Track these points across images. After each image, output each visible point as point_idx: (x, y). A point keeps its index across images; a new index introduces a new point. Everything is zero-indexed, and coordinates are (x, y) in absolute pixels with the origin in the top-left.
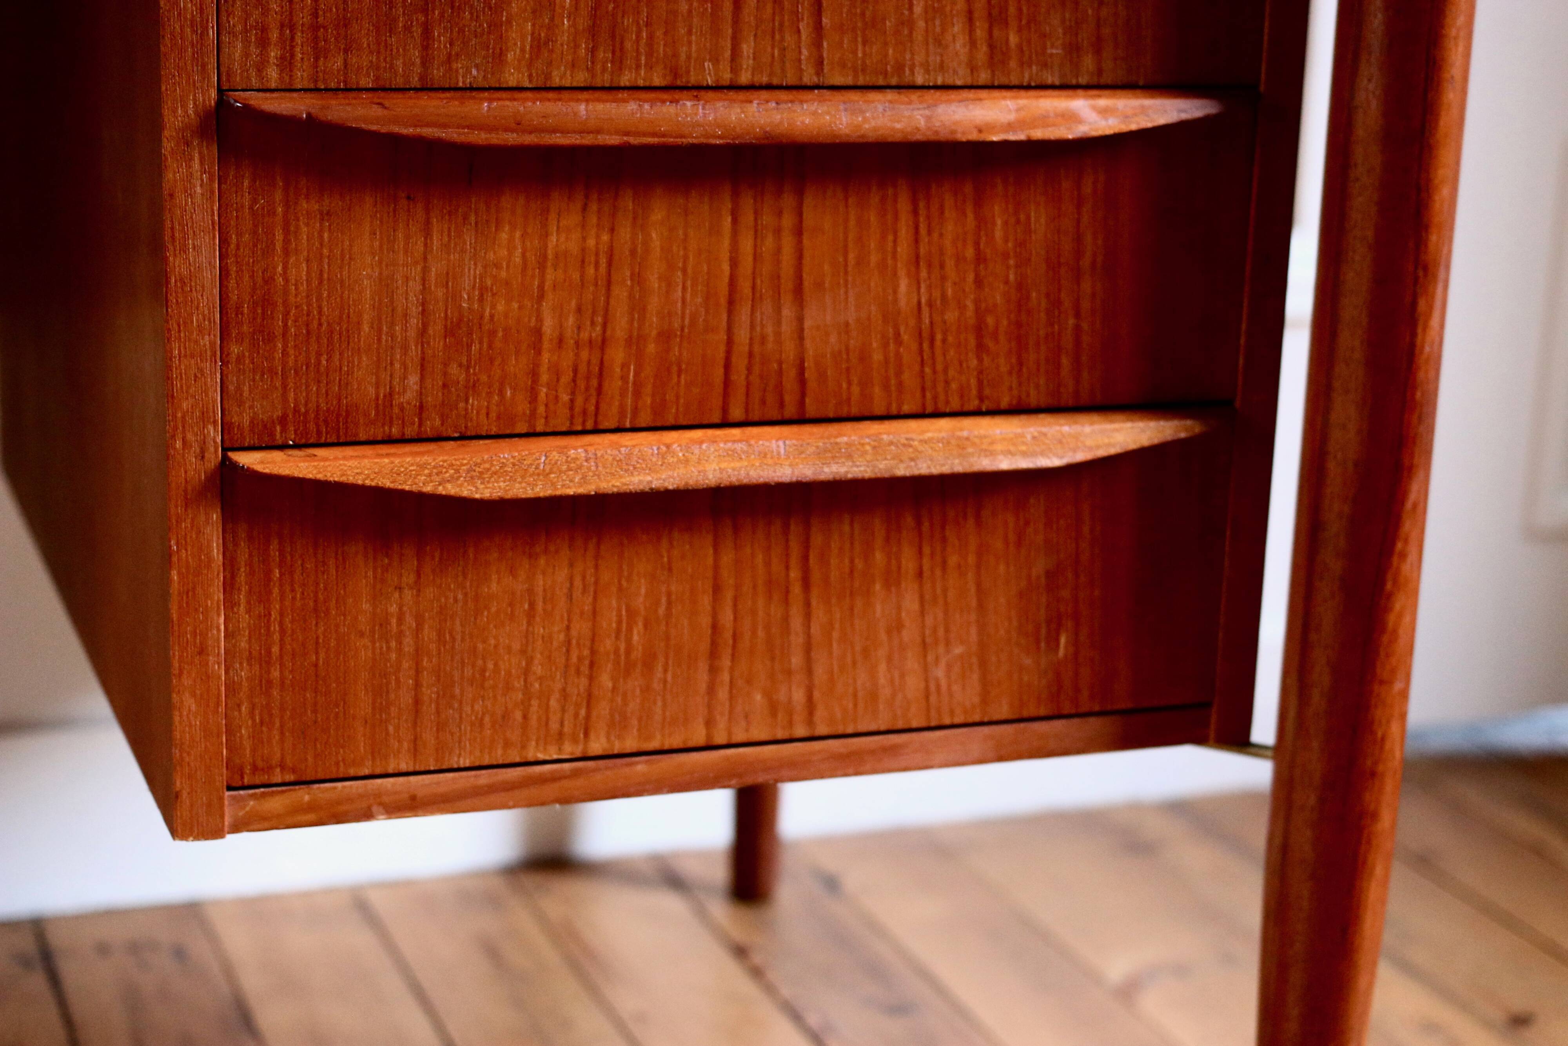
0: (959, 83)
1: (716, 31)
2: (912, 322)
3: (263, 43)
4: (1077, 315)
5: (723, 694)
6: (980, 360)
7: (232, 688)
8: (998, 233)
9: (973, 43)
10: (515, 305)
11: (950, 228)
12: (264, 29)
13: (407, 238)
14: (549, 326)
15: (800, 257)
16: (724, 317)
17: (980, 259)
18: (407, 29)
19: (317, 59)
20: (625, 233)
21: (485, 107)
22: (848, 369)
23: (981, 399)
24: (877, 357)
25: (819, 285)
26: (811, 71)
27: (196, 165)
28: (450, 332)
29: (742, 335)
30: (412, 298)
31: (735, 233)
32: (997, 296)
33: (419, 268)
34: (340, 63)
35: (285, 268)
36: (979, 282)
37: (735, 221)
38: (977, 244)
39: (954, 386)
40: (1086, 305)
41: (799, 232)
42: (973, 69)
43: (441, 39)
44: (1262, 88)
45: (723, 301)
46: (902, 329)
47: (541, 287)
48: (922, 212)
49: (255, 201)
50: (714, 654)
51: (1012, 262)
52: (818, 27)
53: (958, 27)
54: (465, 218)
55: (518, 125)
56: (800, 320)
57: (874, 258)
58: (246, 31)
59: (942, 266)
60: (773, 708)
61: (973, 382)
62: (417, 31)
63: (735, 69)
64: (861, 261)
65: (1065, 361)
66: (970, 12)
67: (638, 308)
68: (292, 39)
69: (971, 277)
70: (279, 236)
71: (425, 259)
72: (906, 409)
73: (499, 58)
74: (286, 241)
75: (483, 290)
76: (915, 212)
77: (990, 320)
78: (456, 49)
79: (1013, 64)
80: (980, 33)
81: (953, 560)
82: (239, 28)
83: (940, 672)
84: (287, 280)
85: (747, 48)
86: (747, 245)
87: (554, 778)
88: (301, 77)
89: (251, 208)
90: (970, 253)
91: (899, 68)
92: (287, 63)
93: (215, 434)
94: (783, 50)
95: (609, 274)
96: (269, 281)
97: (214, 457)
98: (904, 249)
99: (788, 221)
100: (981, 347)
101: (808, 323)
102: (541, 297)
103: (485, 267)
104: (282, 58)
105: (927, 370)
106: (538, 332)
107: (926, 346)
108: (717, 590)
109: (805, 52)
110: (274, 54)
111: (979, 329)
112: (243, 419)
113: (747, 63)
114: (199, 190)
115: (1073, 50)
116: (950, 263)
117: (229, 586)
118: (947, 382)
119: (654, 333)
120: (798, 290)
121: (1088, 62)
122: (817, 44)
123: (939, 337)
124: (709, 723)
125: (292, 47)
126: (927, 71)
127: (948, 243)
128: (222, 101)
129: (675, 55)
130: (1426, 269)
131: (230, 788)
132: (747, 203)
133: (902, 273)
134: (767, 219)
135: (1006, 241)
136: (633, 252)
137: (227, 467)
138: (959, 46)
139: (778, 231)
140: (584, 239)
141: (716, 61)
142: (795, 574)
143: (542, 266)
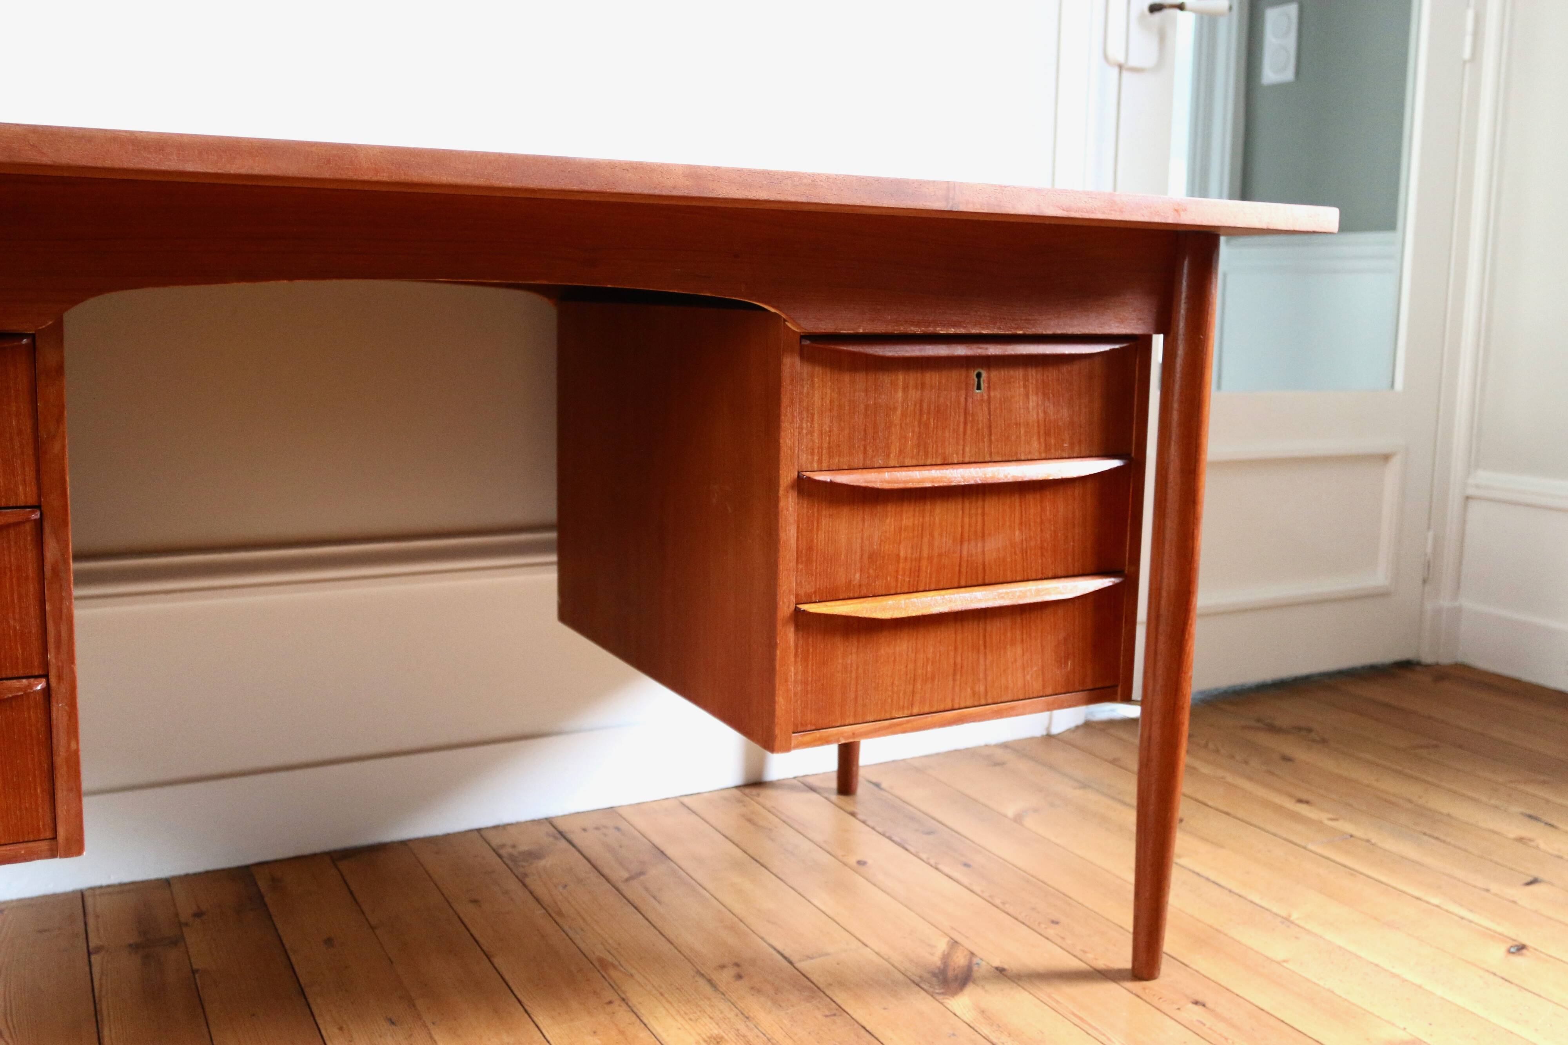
0: (1036, 458)
1: (958, 443)
2: (1020, 547)
3: (812, 454)
4: (1074, 542)
5: (957, 689)
6: (1042, 559)
7: (796, 694)
8: (1048, 513)
9: (1040, 443)
10: (891, 546)
11: (1032, 511)
12: (813, 449)
13: (857, 523)
14: (902, 554)
15: (984, 525)
16: (959, 548)
17: (1042, 522)
18: (859, 447)
19: (830, 459)
20: (927, 519)
21: (885, 476)
22: (999, 565)
23: (1042, 574)
24: (1009, 560)
25: (990, 534)
26: (988, 456)
27: (790, 500)
28: (871, 556)
29: (965, 553)
30: (858, 545)
31: (963, 517)
32: (1048, 535)
33: (861, 534)
34: (837, 460)
35: (817, 536)
36: (1042, 530)
37: (963, 512)
38: (1041, 517)
39: (1034, 569)
40: (1076, 537)
41: (983, 515)
42: (1040, 453)
43: (870, 451)
44: (1133, 455)
45: (959, 541)
46: (1017, 549)
47: (900, 540)
48: (1023, 506)
49: (808, 512)
50: (955, 674)
51: (1052, 523)
52: (990, 440)
53: (1035, 438)
54: (876, 515)
55: (895, 481)
56: (984, 547)
57: (1008, 524)
58: (807, 450)
59: (1030, 525)
60: (974, 693)
61: (1040, 567)
62: (862, 448)
63: (964, 457)
64: (1003, 525)
65: (1070, 558)
66: (1039, 432)
67: (931, 545)
68: (822, 452)
69: (1039, 529)
70: (815, 525)
71: (862, 530)
72: (1018, 579)
73: (888, 456)
74: (818, 526)
75: (881, 541)
76: (1021, 506)
77: (1045, 545)
78: (874, 454)
79: (1053, 451)
80: (1042, 440)
81: (1033, 635)
82: (805, 449)
83: (1028, 677)
84: (817, 541)
85: (967, 449)
86: (967, 520)
87: (901, 724)
88: (825, 466)
89: (807, 514)
90: (1039, 520)
91: (1016, 453)
92: (820, 462)
93: (793, 599)
94: (979, 449)
95: (922, 534)
96: (812, 541)
97: (792, 607)
98: (1017, 521)
99: (980, 511)
100: (1042, 555)
101: (986, 549)
102: (900, 543)
103: (882, 532)
104: (819, 459)
105: (1025, 564)
106: (898, 556)
107: (1024, 555)
108: (956, 649)
109: (986, 449)
110: (816, 458)
111: (1042, 548)
112: (802, 592)
113: (967, 454)
114: (791, 509)
115: (1072, 445)
116: (1032, 524)
117: (796, 655)
118: (1031, 568)
119: (936, 554)
120: (983, 536)
121: (1077, 449)
122: (990, 446)
123: (1029, 552)
124: (953, 700)
125: (822, 455)
126: (1026, 455)
127: (1031, 517)
128: (798, 476)
129: (945, 453)
130: (1197, 519)
131: (794, 733)
132: (967, 505)
133: (1017, 528)
134: (973, 511)
135: (1050, 515)
136: (930, 525)
137: (797, 611)
138: (1035, 444)
139: (977, 514)
140: (914, 521)
141: (957, 454)
142: (981, 642)
143: (900, 532)
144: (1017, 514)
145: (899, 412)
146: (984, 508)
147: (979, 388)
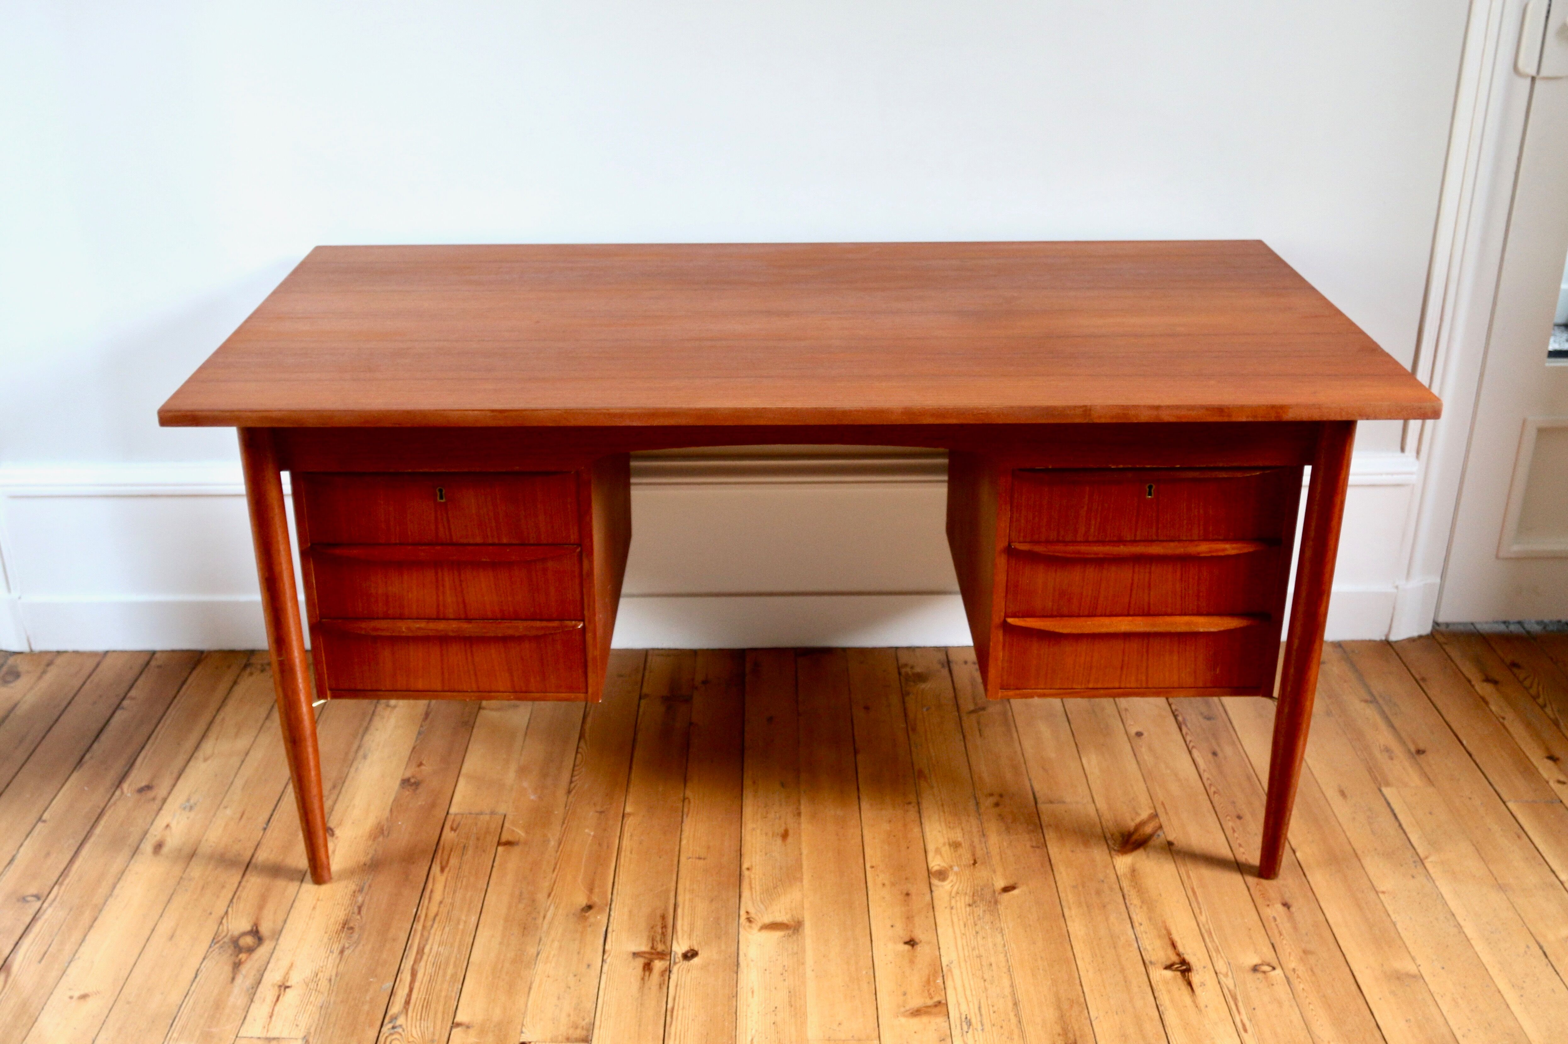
1: (1131, 529)
2: (1180, 594)
3: (1019, 532)
4: (1226, 593)
5: (1124, 677)
6: (1198, 603)
7: (1003, 668)
8: (1204, 574)
9: (1199, 530)
10: (1077, 588)
11: (1191, 573)
12: (1020, 530)
13: (1051, 574)
14: (1085, 593)
15: (1150, 578)
16: (1129, 592)
17: (1199, 579)
18: (1054, 528)
19: (1032, 536)
20: (1105, 573)
21: (1071, 548)
22: (1162, 604)
23: (1197, 612)
24: (1170, 601)
25: (1155, 585)
26: (1155, 538)
27: (1001, 559)
28: (1060, 594)
29: (1134, 596)
30: (1051, 586)
31: (1133, 574)
32: (1203, 588)
33: (1054, 580)
34: (1037, 537)
35: (1022, 579)
37: (1133, 570)
38: (1199, 576)
39: (1190, 608)
40: (1228, 591)
41: (1150, 573)
42: (1200, 537)
43: (1062, 531)
45: (1129, 588)
46: (1177, 595)
47: (1083, 584)
48: (1183, 571)
50: (1122, 668)
51: (1208, 580)
52: (1158, 528)
53: (1195, 527)
54: (1065, 572)
55: (1079, 552)
56: (1149, 593)
57: (1170, 577)
58: (1015, 530)
59: (1189, 580)
60: (1137, 680)
61: (1196, 608)
62: (1056, 529)
63: (1135, 539)
64: (1166, 579)
66: (1199, 523)
67: (1107, 589)
68: (1026, 531)
69: (1196, 584)
70: (1021, 572)
71: (1055, 578)
72: (1177, 613)
73: (1076, 536)
74: (1023, 573)
75: (1069, 584)
76: (1181, 571)
77: (1201, 593)
78: (1066, 533)
79: (1211, 536)
80: (1202, 528)
81: (1188, 649)
83: (1183, 675)
84: (1022, 582)
85: (1138, 533)
86: (1136, 576)
87: (1080, 692)
88: (1028, 539)
89: (1015, 566)
90: (1196, 578)
91: (1179, 536)
92: (1025, 537)
93: (1003, 614)
94: (1148, 533)
95: (1100, 582)
96: (1018, 582)
97: (1002, 619)
98: (1178, 577)
99: (1147, 570)
100: (1198, 600)
101: (1151, 594)
102: (1083, 586)
103: (1070, 580)
104: (1024, 535)
105: (1183, 605)
106: (1082, 594)
107: (1183, 598)
108: (1124, 653)
109: (1154, 533)
110: (1022, 535)
111: (1198, 595)
112: (1009, 611)
114: (1002, 565)
115: (1228, 531)
116: (1191, 580)
117: (1004, 646)
119: (1111, 595)
120: (1149, 586)
121: (1232, 534)
122: (1157, 531)
123: (1187, 597)
124: (1120, 682)
125: (1026, 533)
126: (1187, 537)
127: (1190, 575)
128: (1009, 545)
131: (1001, 689)
132: (1137, 566)
133: (1178, 581)
134: (1142, 570)
135: (1207, 575)
137: (1005, 621)
138: (1196, 531)
139: (1144, 573)
140: (1094, 575)
141: (1130, 535)
142: (1144, 650)
143: (1084, 580)
144: (1179, 574)
145: (1085, 508)
146: (1150, 568)
147: (1150, 494)
